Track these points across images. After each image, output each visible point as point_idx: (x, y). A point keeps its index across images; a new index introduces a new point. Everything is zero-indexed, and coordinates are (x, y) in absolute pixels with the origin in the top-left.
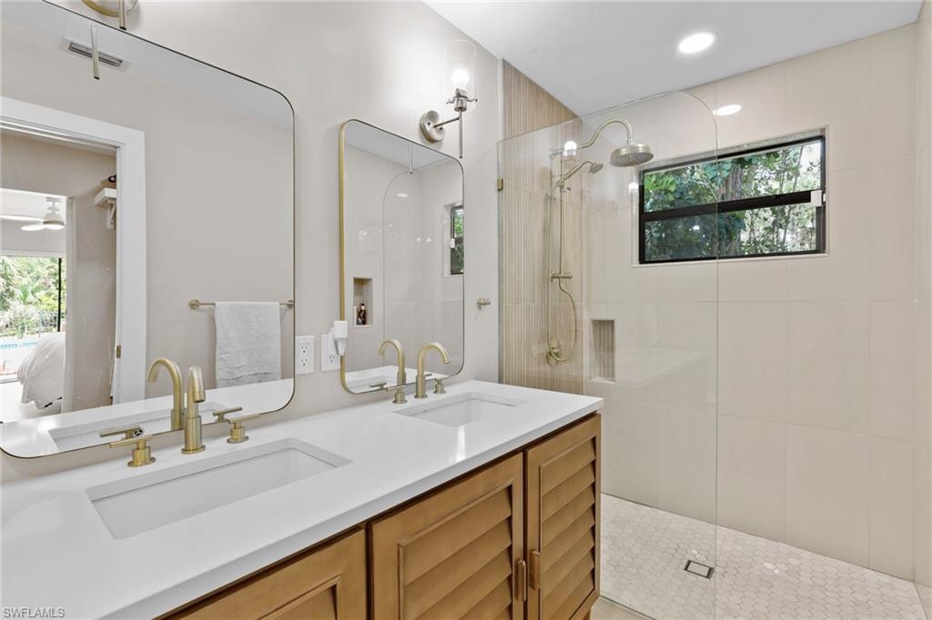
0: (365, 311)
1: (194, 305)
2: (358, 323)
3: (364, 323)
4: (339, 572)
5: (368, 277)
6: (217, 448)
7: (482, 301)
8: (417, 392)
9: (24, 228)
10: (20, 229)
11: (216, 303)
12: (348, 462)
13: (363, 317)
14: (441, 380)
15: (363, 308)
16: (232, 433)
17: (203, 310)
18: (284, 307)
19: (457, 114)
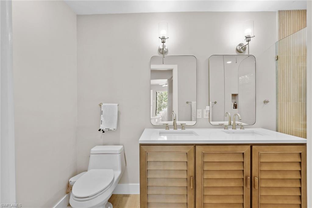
0: (236, 104)
1: (187, 103)
2: (234, 108)
3: (236, 108)
4: (188, 151)
5: (237, 93)
6: (179, 130)
7: (266, 101)
8: (233, 127)
9: (163, 86)
10: (162, 86)
11: (192, 102)
12: (198, 135)
13: (235, 106)
14: (243, 125)
15: (236, 103)
16: (182, 128)
17: (189, 104)
18: (214, 103)
19: (247, 43)
